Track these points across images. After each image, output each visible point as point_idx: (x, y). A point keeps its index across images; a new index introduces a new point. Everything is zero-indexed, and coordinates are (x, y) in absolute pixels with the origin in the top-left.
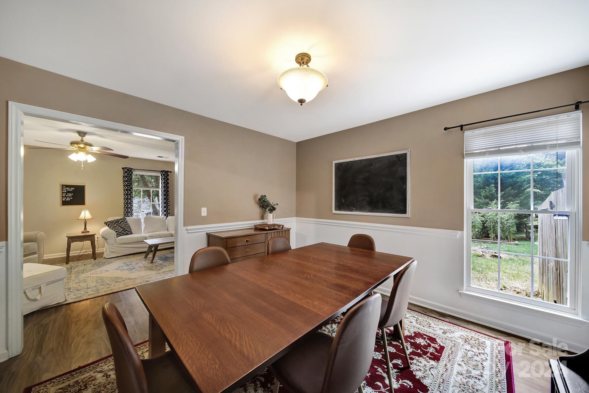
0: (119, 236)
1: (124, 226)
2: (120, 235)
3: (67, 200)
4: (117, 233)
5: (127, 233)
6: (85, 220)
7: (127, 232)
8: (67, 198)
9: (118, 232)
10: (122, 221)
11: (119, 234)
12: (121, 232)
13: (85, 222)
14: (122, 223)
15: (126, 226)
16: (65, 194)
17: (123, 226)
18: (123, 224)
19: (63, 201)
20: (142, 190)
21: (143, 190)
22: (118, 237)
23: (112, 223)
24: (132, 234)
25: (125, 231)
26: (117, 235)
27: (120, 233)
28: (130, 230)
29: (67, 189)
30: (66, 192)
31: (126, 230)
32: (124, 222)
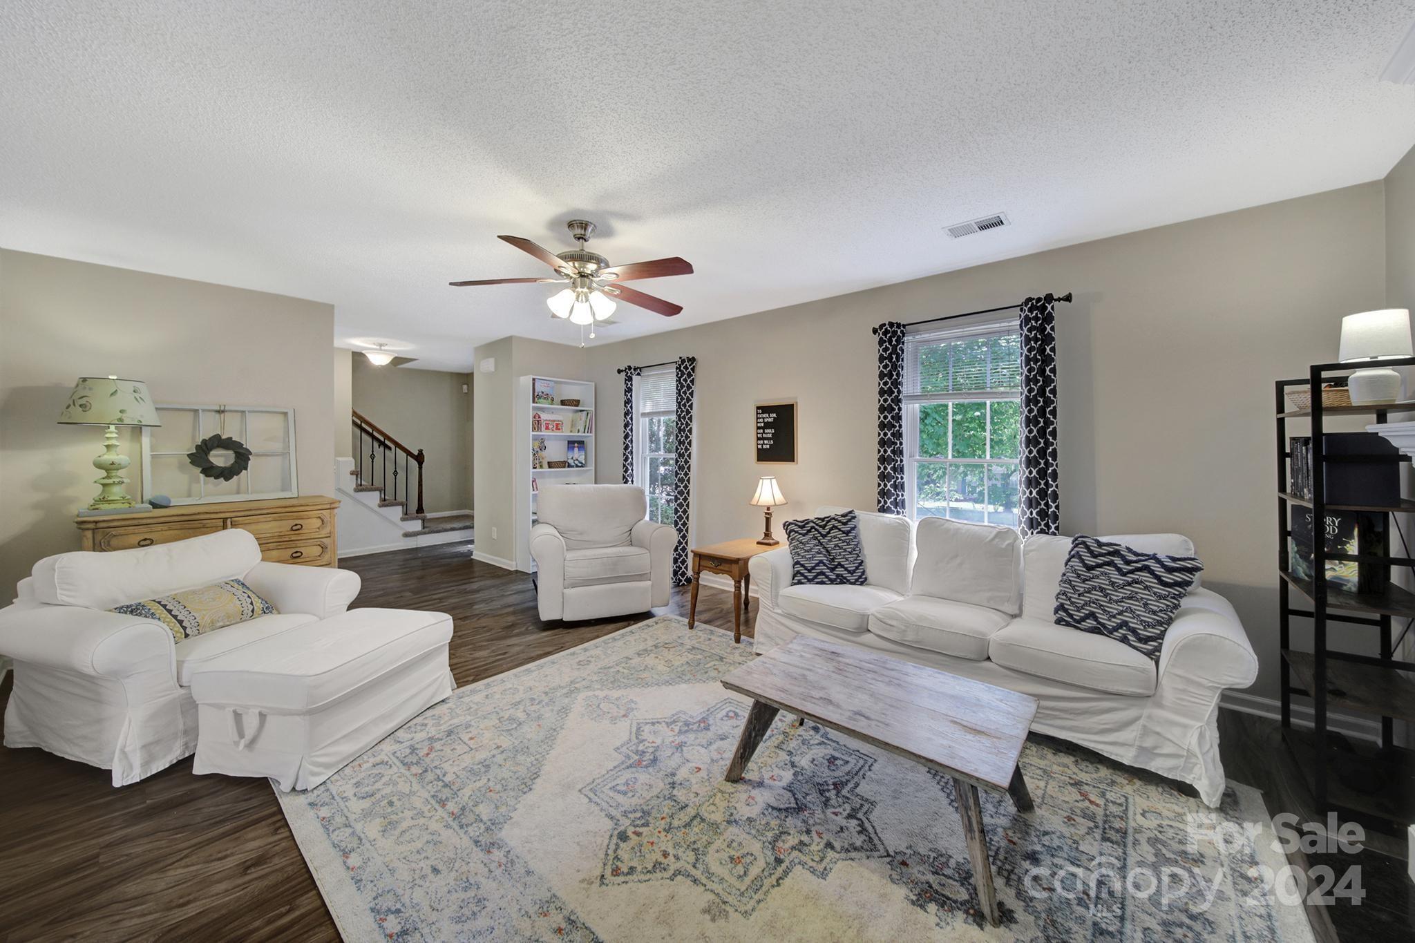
0: (800, 583)
1: (836, 545)
2: (806, 577)
3: (764, 447)
4: (798, 568)
5: (842, 575)
6: (768, 509)
7: (839, 571)
8: (766, 442)
9: (802, 565)
10: (834, 527)
11: (802, 575)
12: (813, 568)
13: (766, 513)
14: (835, 532)
15: (841, 548)
16: (762, 431)
17: (830, 546)
18: (835, 537)
19: (758, 449)
20: (950, 404)
21: (956, 406)
22: (795, 584)
23: (802, 527)
24: (862, 584)
25: (832, 570)
26: (794, 576)
27: (809, 571)
28: (857, 568)
29: (764, 418)
30: (762, 425)
31: (840, 564)
32: (840, 530)
